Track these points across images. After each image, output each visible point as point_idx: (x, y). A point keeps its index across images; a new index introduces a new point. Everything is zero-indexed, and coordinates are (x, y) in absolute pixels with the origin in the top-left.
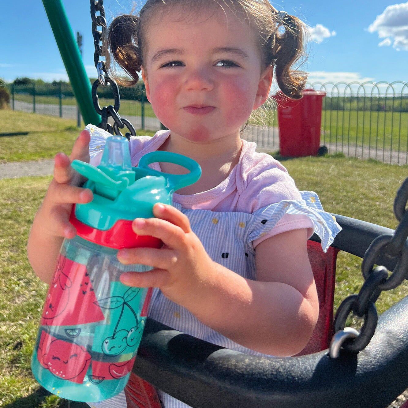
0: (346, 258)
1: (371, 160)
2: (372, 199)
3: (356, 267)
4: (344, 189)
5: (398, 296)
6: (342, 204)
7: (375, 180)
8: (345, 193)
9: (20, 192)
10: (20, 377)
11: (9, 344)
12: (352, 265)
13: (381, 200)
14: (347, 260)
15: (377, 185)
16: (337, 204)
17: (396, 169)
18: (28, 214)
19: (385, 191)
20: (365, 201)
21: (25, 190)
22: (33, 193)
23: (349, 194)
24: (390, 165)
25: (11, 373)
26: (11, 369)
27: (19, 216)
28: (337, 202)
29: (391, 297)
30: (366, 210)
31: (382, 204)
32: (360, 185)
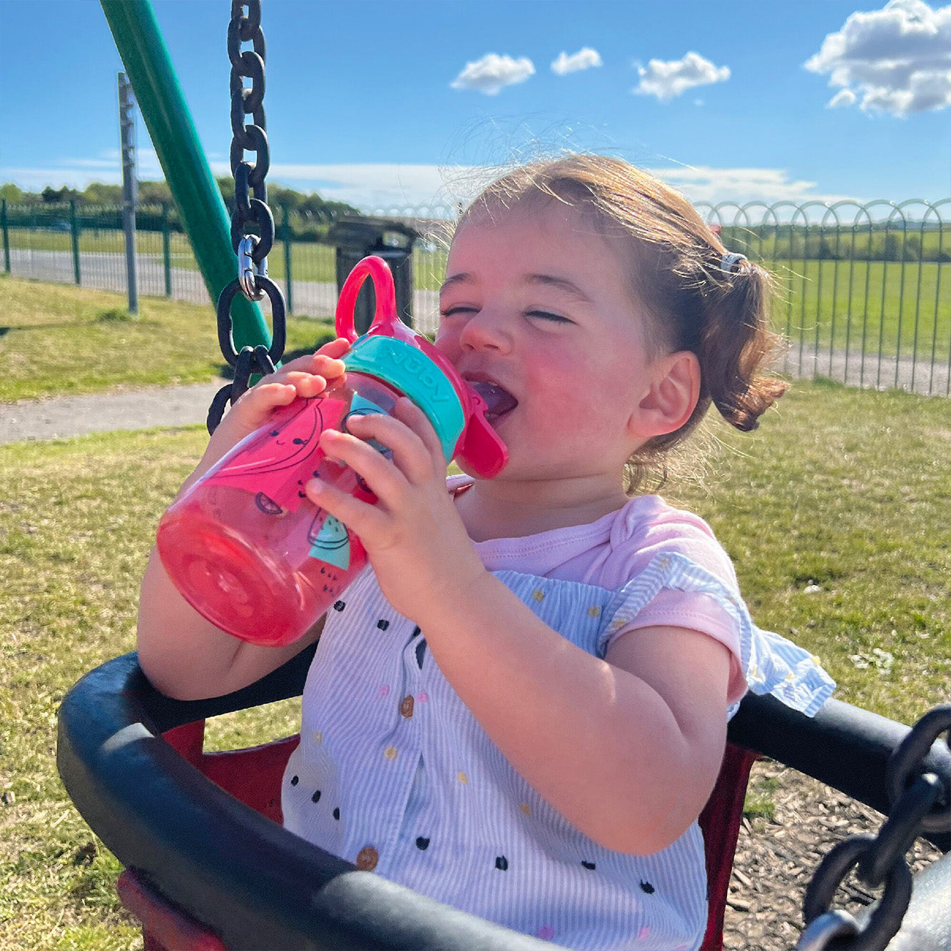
0: (789, 608)
1: (819, 381)
2: (833, 473)
3: (812, 627)
4: (771, 453)
5: (903, 687)
6: (770, 487)
7: (836, 428)
8: (774, 462)
9: (22, 485)
10: (103, 925)
11: (61, 853)
12: (801, 623)
13: (852, 474)
14: (791, 613)
15: (840, 441)
16: (760, 486)
17: (875, 398)
18: (50, 539)
19: (859, 454)
20: (818, 477)
21: (33, 480)
22: (55, 487)
23: (784, 464)
24: (862, 390)
25: (80, 918)
26: (77, 908)
27: (29, 545)
28: (759, 482)
29: (888, 689)
30: (821, 499)
31: (854, 483)
32: (805, 440)
